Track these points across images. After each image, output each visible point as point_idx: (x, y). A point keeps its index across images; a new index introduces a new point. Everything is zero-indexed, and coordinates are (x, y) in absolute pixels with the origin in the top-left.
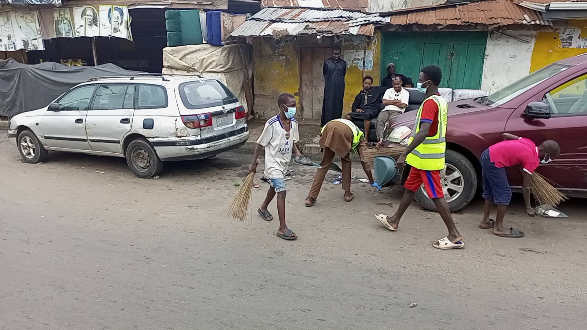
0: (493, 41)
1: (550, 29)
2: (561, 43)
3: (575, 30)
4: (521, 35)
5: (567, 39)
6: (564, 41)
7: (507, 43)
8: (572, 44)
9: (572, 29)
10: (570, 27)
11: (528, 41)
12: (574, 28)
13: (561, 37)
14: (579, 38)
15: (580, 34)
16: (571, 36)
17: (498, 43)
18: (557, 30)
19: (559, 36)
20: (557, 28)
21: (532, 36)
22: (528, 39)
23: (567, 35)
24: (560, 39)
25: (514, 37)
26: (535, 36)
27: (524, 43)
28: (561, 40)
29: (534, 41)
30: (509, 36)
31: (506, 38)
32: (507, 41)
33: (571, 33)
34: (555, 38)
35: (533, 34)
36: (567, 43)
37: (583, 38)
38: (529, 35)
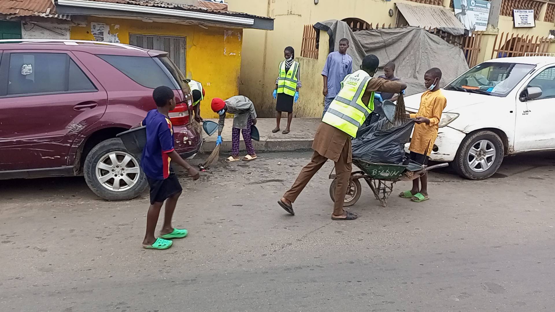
0: (28, 32)
1: (73, 24)
2: (95, 38)
3: (104, 26)
4: (55, 28)
5: (99, 34)
6: (97, 36)
7: (42, 35)
8: (104, 39)
9: (101, 26)
10: (99, 23)
11: (63, 34)
12: (103, 25)
13: (93, 32)
14: (109, 33)
15: (109, 31)
16: (102, 31)
17: (34, 34)
18: (79, 24)
19: (91, 30)
20: (79, 23)
21: (66, 29)
22: (62, 31)
23: (98, 30)
24: (92, 33)
25: (48, 29)
26: (69, 29)
27: (59, 36)
28: (94, 34)
29: (69, 33)
30: (43, 28)
31: (41, 30)
32: (43, 33)
33: (101, 29)
34: (88, 32)
35: (66, 27)
36: (100, 38)
37: (113, 34)
38: (63, 28)
